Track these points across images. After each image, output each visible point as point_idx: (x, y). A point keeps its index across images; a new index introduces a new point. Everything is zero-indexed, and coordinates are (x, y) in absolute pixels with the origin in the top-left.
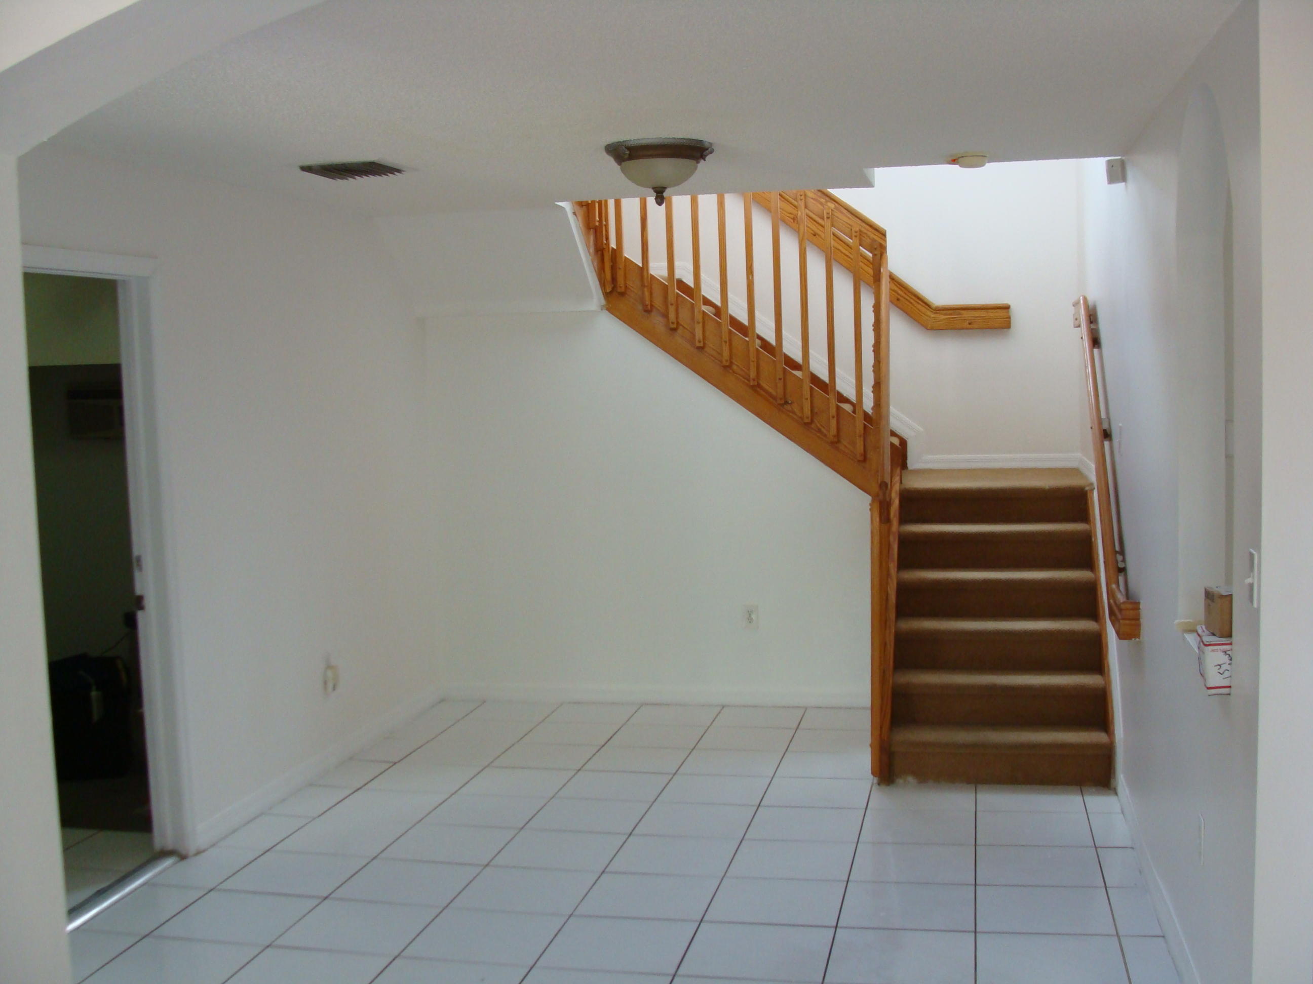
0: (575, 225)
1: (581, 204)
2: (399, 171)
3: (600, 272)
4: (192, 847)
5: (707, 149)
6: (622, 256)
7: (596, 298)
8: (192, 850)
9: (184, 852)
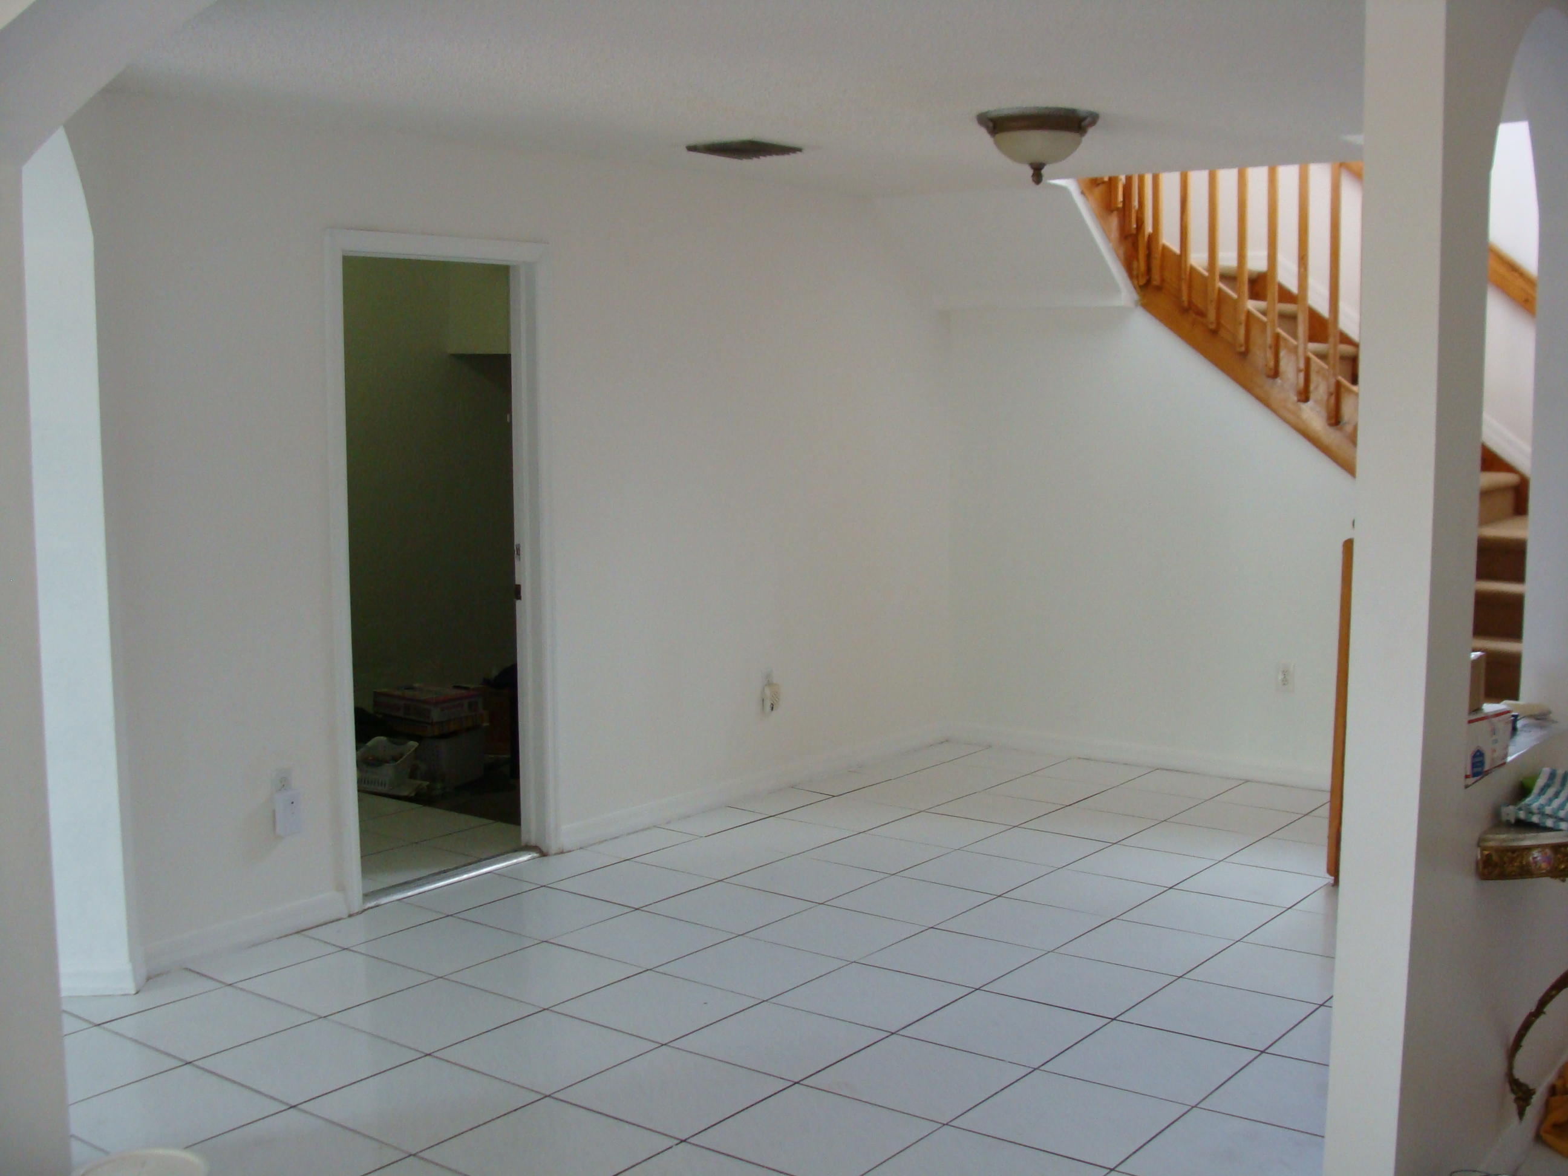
0: (1084, 208)
1: (1095, 183)
2: (799, 150)
3: (1129, 265)
4: (553, 846)
5: (1084, 119)
6: (1158, 243)
7: (1125, 293)
8: (554, 848)
9: (544, 850)
